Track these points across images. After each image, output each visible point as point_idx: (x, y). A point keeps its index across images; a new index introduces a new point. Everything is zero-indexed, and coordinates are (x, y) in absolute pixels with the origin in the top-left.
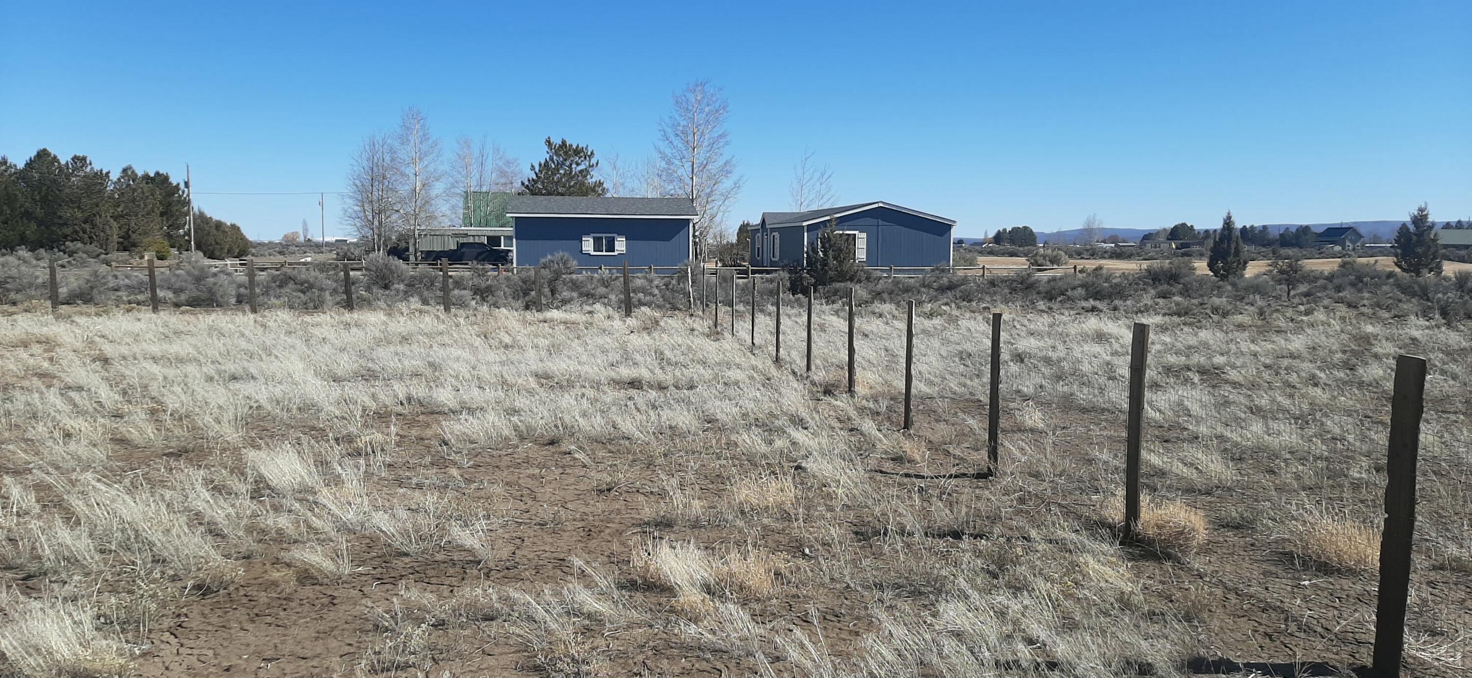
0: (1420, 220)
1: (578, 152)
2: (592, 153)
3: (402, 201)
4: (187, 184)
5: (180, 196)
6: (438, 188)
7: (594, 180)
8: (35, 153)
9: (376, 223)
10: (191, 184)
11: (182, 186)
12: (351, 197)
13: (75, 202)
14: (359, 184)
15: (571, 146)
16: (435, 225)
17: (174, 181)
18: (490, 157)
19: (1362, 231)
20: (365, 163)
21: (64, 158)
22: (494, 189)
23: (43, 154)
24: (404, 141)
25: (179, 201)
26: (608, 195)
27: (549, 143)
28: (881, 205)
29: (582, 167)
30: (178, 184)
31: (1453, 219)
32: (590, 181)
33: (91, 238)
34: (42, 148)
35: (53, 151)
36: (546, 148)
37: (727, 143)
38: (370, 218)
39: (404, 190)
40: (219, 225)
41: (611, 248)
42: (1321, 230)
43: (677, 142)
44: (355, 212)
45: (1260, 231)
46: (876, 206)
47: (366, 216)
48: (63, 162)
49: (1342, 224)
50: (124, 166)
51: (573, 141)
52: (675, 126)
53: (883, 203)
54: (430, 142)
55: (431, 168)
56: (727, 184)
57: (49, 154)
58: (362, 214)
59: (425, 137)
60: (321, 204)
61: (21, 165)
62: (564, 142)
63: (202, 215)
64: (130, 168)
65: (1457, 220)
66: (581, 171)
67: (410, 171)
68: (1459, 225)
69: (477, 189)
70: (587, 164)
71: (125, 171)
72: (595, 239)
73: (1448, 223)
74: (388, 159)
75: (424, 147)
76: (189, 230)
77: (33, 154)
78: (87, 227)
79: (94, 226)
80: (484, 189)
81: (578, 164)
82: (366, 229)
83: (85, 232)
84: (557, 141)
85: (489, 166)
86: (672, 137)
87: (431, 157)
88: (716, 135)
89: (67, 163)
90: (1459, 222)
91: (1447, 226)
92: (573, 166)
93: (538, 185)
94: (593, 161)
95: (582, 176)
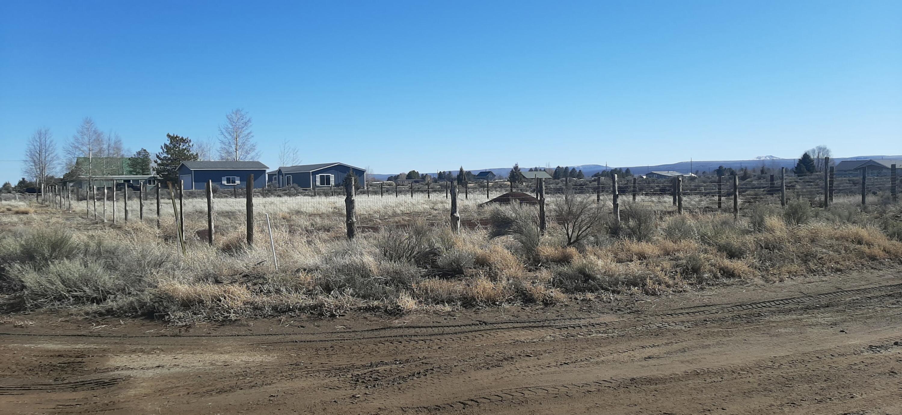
0: (516, 168)
7: (191, 153)
15: (179, 137)
27: (168, 135)
28: (340, 164)
31: (533, 167)
32: (189, 153)
41: (234, 182)
42: (477, 174)
43: (228, 136)
45: (448, 174)
46: (337, 164)
49: (486, 170)
51: (180, 135)
56: (253, 154)
65: (535, 167)
66: (185, 149)
68: (536, 169)
70: (188, 145)
72: (227, 178)
73: (531, 169)
84: (172, 135)
90: (536, 168)
91: (531, 170)
92: (181, 146)
93: (164, 156)
94: (191, 144)
95: (186, 151)
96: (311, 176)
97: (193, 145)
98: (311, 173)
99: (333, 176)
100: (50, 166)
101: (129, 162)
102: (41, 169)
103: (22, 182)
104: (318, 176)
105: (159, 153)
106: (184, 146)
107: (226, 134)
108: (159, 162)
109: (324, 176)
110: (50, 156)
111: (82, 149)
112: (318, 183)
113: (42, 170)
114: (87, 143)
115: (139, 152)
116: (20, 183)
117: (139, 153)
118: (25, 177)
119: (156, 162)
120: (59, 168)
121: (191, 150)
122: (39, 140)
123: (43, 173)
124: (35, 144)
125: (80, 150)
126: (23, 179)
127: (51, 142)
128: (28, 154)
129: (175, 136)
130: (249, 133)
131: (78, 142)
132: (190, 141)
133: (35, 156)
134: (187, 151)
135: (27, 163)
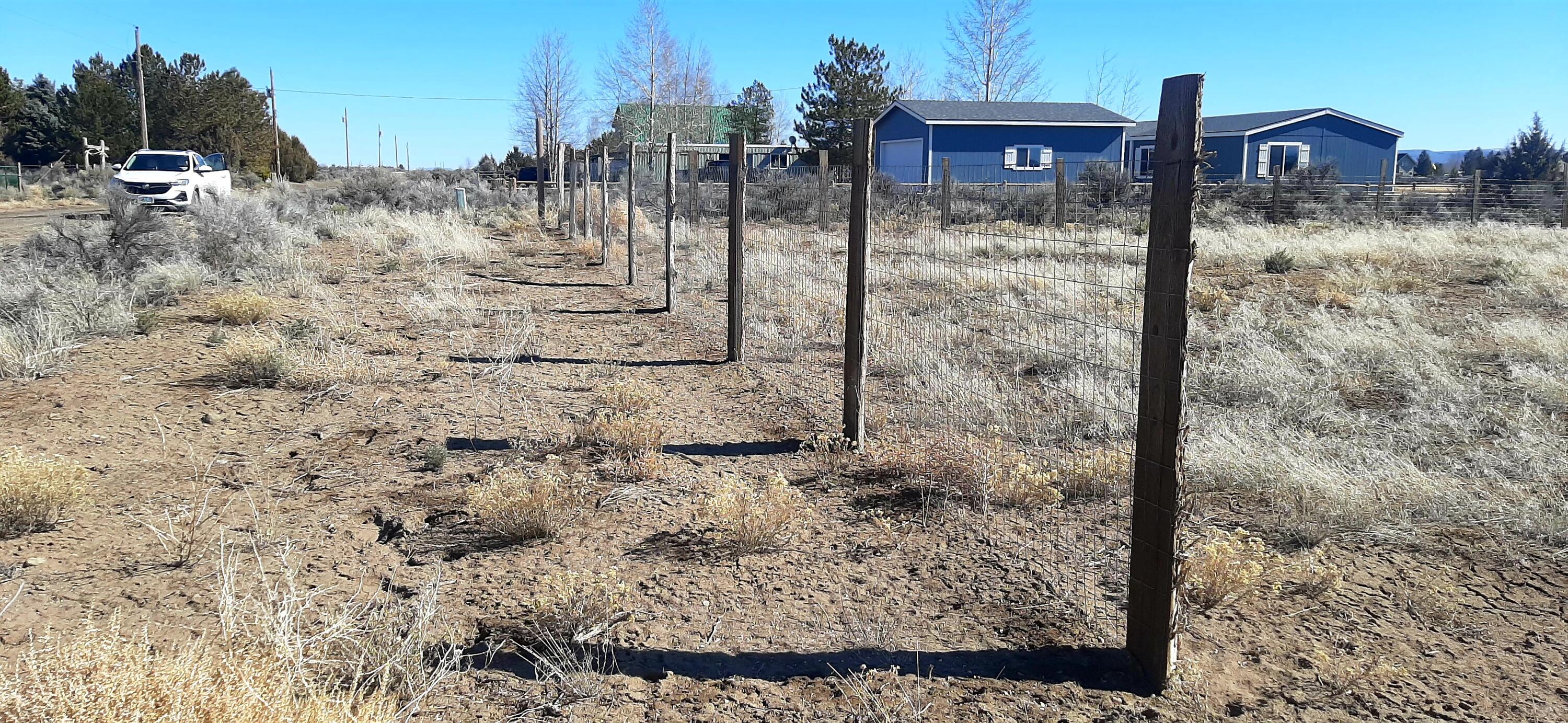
19: (1409, 154)
28: (1329, 112)
29: (869, 71)
41: (1035, 163)
46: (1323, 113)
53: (1331, 109)
72: (1018, 150)
81: (865, 67)
92: (859, 69)
93: (819, 93)
94: (883, 64)
95: (871, 82)
96: (1246, 146)
97: (887, 67)
98: (1246, 140)
99: (1307, 148)
100: (567, 121)
101: (727, 112)
102: (549, 126)
103: (514, 156)
104: (1265, 149)
105: (810, 87)
106: (867, 67)
107: (965, 38)
108: (807, 109)
109: (1283, 147)
110: (567, 97)
111: (635, 77)
112: (1263, 171)
113: (551, 128)
114: (648, 62)
115: (750, 89)
116: (510, 156)
117: (749, 92)
118: (518, 144)
119: (800, 109)
120: (583, 126)
121: (884, 76)
122: (544, 61)
123: (554, 137)
124: (538, 70)
125: (631, 79)
126: (516, 149)
127: (568, 66)
128: (523, 91)
129: (847, 43)
130: (1021, 36)
131: (627, 60)
132: (882, 55)
133: (537, 95)
134: (875, 82)
135: (521, 111)
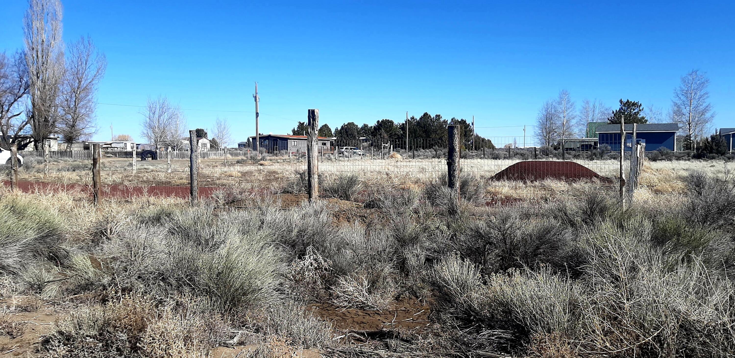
1: (634, 104)
2: (641, 105)
3: (558, 127)
4: (473, 124)
5: (470, 129)
6: (573, 122)
7: (641, 116)
8: (423, 114)
9: (547, 137)
10: (474, 123)
11: (471, 124)
12: (537, 127)
13: (435, 132)
14: (541, 121)
15: (631, 102)
16: (572, 137)
17: (468, 122)
18: (598, 107)
20: (544, 113)
21: (433, 116)
22: (599, 121)
23: (426, 114)
24: (560, 103)
25: (469, 131)
26: (648, 123)
27: (621, 101)
29: (636, 111)
30: (469, 124)
32: (639, 117)
33: (441, 145)
34: (425, 112)
35: (429, 113)
36: (620, 104)
37: (708, 97)
38: (545, 135)
39: (559, 123)
40: (483, 140)
43: (682, 98)
44: (539, 133)
47: (543, 134)
48: (432, 117)
50: (452, 117)
51: (632, 100)
52: (682, 90)
54: (571, 103)
55: (570, 114)
56: (708, 115)
57: (428, 114)
58: (542, 134)
59: (569, 101)
60: (524, 130)
61: (418, 119)
62: (628, 100)
63: (477, 136)
64: (454, 118)
66: (635, 113)
67: (562, 116)
69: (591, 121)
70: (638, 109)
71: (452, 119)
74: (553, 111)
75: (568, 106)
76: (473, 142)
77: (422, 114)
78: (440, 141)
79: (442, 140)
80: (594, 121)
81: (634, 110)
82: (543, 140)
83: (439, 143)
84: (625, 100)
85: (597, 112)
86: (680, 96)
87: (571, 109)
88: (703, 93)
89: (434, 118)
92: (632, 111)
95: (637, 115)
